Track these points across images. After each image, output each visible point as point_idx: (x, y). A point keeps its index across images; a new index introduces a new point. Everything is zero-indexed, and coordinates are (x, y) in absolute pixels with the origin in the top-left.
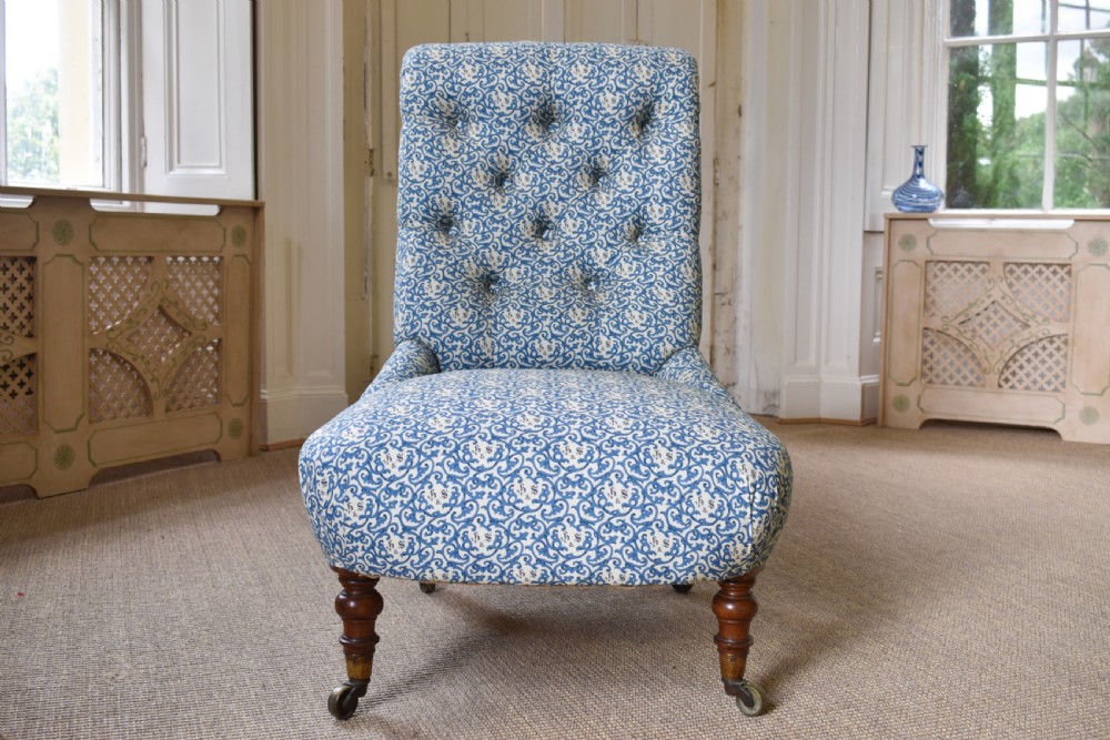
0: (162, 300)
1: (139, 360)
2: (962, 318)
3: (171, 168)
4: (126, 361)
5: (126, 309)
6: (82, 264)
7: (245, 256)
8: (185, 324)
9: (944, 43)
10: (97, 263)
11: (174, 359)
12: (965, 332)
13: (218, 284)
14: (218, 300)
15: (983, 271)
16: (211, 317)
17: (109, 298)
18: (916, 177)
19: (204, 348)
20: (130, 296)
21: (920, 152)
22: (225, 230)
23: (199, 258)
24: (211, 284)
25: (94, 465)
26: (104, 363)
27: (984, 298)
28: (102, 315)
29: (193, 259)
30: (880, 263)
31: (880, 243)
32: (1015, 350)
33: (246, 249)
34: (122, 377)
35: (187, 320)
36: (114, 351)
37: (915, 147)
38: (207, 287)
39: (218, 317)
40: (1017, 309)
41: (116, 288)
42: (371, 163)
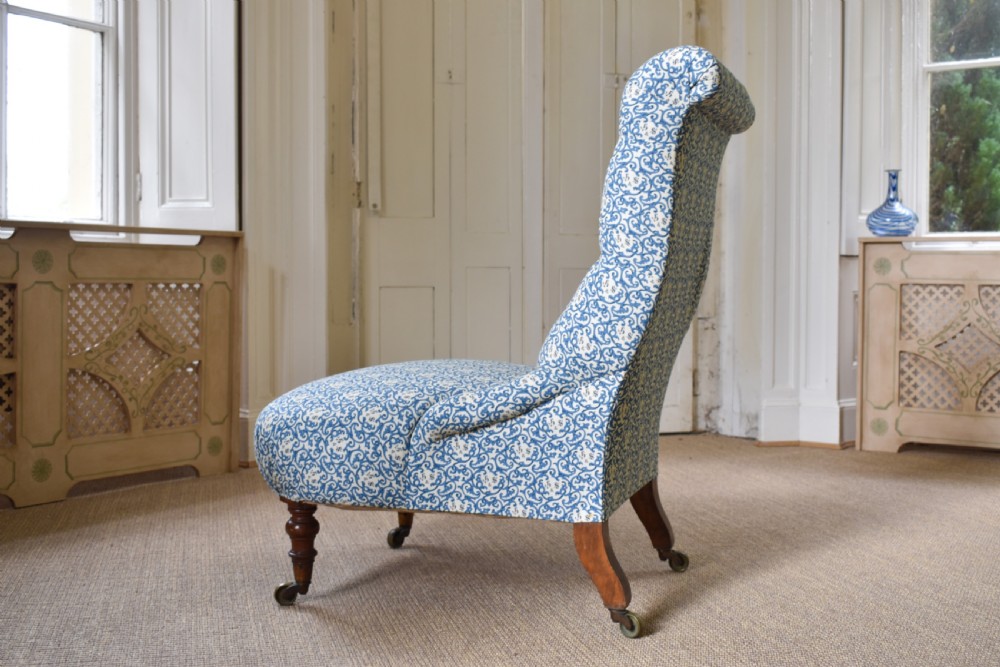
0: (140, 324)
1: (117, 380)
2: (938, 341)
3: (163, 201)
4: (104, 381)
5: (105, 332)
6: (61, 291)
7: (225, 283)
8: (164, 346)
9: (924, 69)
10: (77, 290)
11: (152, 380)
12: (942, 355)
13: (198, 309)
14: (197, 324)
15: (959, 294)
16: (191, 340)
17: (88, 321)
18: (889, 201)
19: (184, 370)
20: (109, 320)
21: (894, 176)
22: (204, 259)
23: (179, 286)
24: (191, 309)
25: (72, 478)
26: (83, 382)
27: (960, 321)
28: (80, 337)
29: (173, 286)
30: (856, 287)
31: (855, 267)
32: (992, 373)
33: (226, 276)
34: (101, 395)
35: (166, 343)
36: (92, 372)
37: (889, 171)
38: (187, 312)
39: (197, 340)
40: (993, 331)
41: (95, 313)
42: (359, 195)
